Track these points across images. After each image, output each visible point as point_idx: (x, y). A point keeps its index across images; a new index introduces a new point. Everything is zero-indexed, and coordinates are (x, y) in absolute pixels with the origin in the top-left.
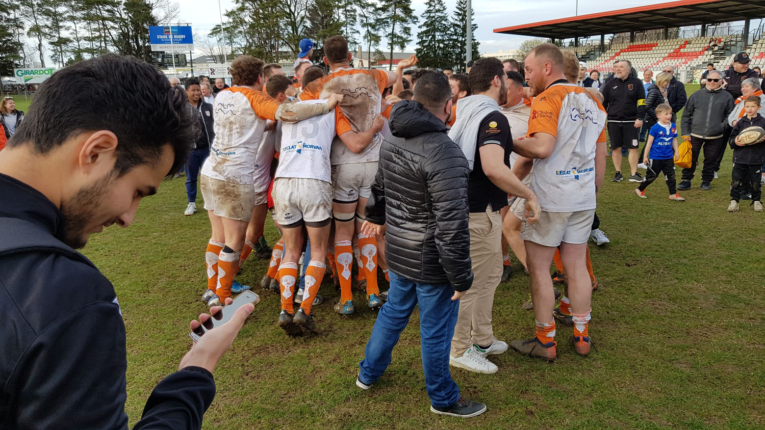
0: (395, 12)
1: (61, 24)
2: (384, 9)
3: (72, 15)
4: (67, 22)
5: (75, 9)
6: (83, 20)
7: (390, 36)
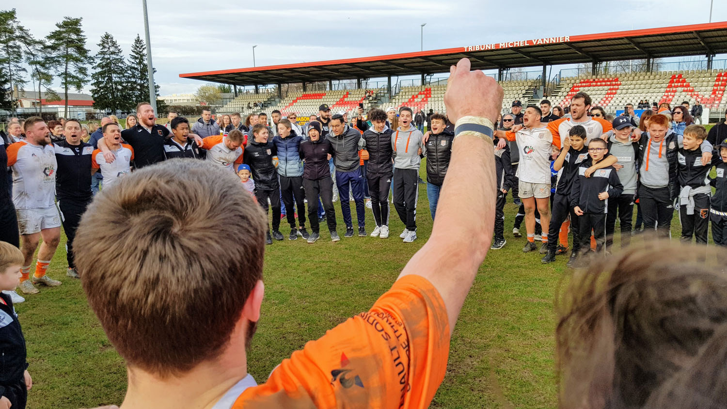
0: (67, 51)
2: (54, 48)
7: (63, 76)
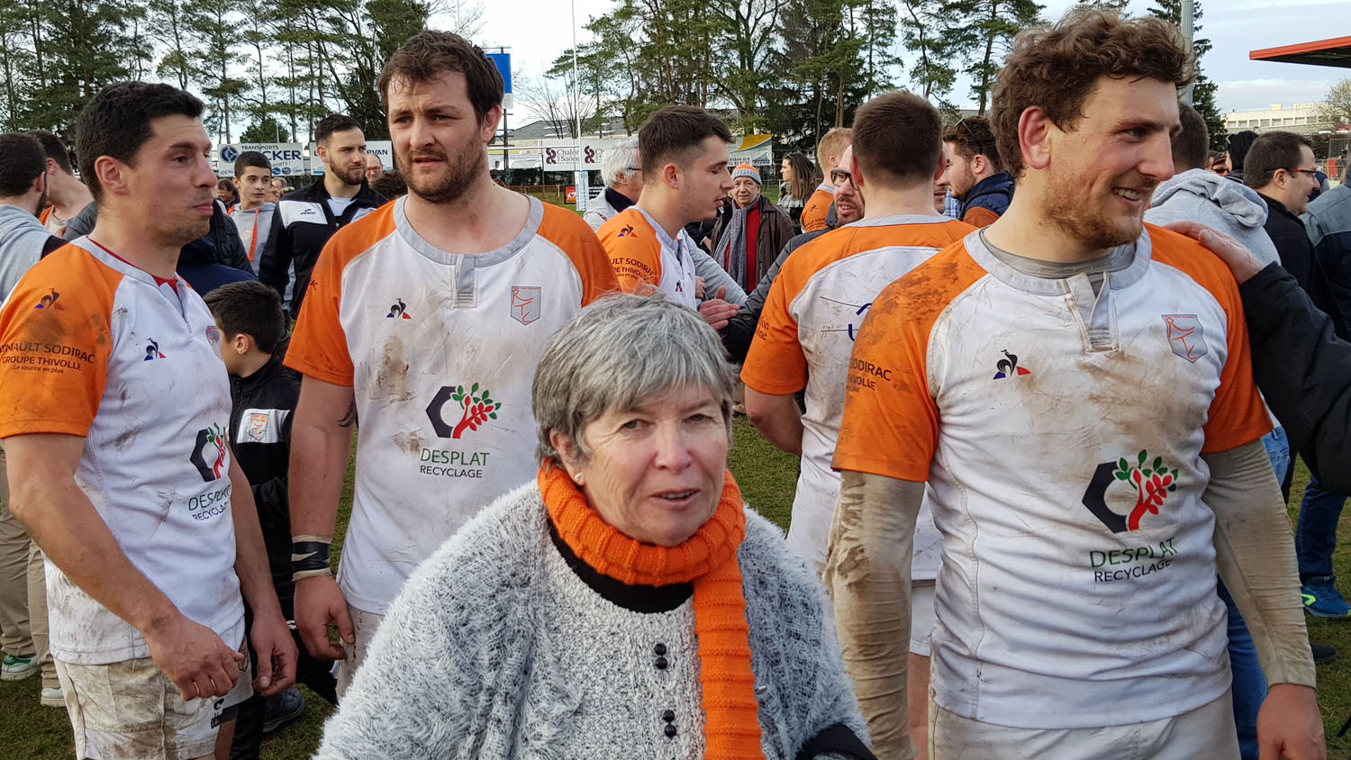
0: (994, 13)
1: (229, 49)
2: (965, 6)
3: (254, 29)
4: (243, 45)
5: (261, 17)
6: (276, 42)
7: (978, 71)
